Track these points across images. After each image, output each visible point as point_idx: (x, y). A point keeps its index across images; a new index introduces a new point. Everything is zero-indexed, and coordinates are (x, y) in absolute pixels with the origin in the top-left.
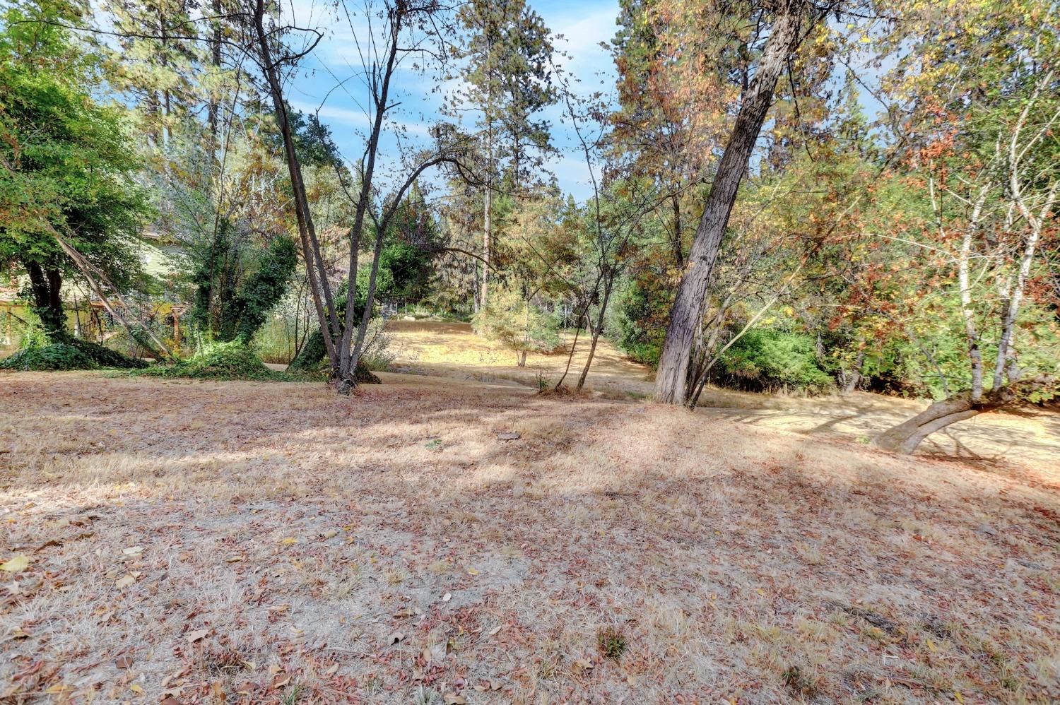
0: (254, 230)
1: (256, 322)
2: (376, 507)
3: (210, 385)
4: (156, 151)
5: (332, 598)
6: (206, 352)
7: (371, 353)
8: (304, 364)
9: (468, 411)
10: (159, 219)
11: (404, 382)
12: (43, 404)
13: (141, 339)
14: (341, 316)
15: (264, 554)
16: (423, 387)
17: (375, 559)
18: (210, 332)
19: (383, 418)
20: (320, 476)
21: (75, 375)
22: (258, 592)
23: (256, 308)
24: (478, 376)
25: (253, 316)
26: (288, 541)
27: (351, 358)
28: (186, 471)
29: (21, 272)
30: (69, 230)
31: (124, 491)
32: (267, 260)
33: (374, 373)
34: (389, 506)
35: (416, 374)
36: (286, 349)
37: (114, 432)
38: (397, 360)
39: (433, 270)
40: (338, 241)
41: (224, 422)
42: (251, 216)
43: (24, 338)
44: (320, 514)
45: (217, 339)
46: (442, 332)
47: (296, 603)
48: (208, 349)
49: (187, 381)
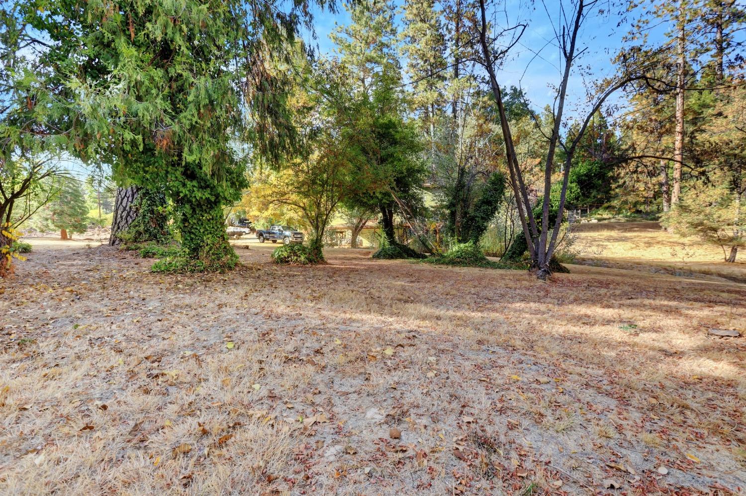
0: (479, 172)
1: (481, 230)
2: (578, 369)
3: (457, 269)
4: (428, 138)
5: (551, 429)
6: (454, 250)
7: (560, 249)
8: (511, 257)
9: (666, 303)
10: (431, 175)
11: (589, 272)
12: (389, 275)
13: (424, 243)
14: (538, 223)
15: (500, 381)
16: (611, 278)
17: (584, 411)
18: (456, 237)
19: (575, 300)
20: (530, 337)
21: (398, 262)
22: (499, 405)
23: (481, 221)
24: (670, 270)
25: (479, 227)
26: (515, 377)
27: (546, 254)
28: (451, 319)
29: (379, 212)
30: (397, 189)
31: (424, 325)
32: (486, 190)
33: (564, 265)
34: (590, 371)
35: (601, 266)
36: (498, 247)
37: (417, 292)
38: (582, 255)
39: (615, 179)
40: (532, 169)
41: (467, 292)
42: (476, 164)
43: (380, 244)
44: (534, 364)
45: (460, 242)
46: (625, 230)
47: (526, 423)
48: (455, 248)
49: (446, 266)
